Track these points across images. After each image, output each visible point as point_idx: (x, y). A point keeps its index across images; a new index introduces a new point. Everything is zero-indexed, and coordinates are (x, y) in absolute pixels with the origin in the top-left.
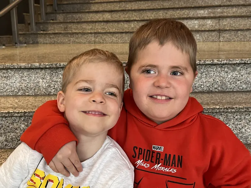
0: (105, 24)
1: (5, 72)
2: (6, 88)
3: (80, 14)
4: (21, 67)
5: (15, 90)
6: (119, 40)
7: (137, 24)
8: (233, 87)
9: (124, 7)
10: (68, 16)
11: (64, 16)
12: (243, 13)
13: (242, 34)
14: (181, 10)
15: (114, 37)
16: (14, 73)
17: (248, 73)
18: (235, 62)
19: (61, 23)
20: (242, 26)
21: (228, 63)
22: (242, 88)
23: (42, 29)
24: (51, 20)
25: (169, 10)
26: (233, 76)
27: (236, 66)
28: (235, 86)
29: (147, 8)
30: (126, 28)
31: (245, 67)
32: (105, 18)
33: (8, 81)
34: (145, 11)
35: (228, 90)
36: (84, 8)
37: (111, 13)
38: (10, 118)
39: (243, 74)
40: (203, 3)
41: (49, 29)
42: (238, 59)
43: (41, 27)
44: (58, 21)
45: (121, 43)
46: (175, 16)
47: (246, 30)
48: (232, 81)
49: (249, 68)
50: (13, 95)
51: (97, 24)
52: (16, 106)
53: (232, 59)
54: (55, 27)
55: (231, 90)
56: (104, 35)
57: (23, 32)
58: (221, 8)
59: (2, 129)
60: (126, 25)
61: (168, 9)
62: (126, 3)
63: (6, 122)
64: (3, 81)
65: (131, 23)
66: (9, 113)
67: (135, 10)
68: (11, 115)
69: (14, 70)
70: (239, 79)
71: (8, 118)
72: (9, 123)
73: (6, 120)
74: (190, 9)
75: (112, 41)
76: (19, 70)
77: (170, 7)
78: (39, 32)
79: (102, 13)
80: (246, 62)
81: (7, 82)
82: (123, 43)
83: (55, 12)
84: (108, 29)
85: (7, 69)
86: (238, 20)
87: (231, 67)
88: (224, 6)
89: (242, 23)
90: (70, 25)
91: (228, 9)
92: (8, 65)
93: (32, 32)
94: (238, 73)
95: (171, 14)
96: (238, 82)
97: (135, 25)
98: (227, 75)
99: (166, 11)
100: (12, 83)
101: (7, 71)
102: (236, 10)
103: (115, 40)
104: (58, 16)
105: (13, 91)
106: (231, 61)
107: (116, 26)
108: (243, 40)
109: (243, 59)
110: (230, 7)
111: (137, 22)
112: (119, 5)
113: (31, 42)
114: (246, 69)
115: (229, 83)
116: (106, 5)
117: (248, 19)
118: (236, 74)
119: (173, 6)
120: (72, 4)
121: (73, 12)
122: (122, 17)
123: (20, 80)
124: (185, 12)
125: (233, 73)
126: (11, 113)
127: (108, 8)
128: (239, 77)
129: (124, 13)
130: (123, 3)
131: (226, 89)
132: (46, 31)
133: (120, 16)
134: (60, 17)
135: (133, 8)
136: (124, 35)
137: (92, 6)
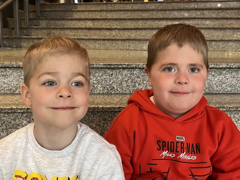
0: (87, 31)
1: (3, 70)
2: (4, 87)
3: (63, 21)
4: (19, 66)
5: (12, 88)
6: (102, 47)
7: (118, 32)
8: (219, 90)
9: (105, 16)
10: (51, 22)
11: (47, 22)
12: (216, 25)
13: (216, 45)
14: (159, 21)
15: (97, 44)
16: (12, 72)
17: (233, 77)
18: (222, 67)
19: (44, 28)
20: (215, 37)
21: (215, 67)
22: (227, 90)
23: (25, 34)
24: (34, 25)
25: (148, 21)
26: (219, 80)
27: (222, 70)
28: (221, 88)
29: (127, 18)
30: (108, 35)
31: (230, 71)
32: (88, 26)
33: (6, 79)
34: (125, 21)
35: (214, 92)
36: (66, 16)
37: (92, 22)
38: (12, 114)
39: (228, 78)
40: (179, 15)
41: (33, 34)
42: (224, 64)
43: (25, 32)
44: (41, 27)
45: (103, 49)
46: (154, 26)
47: (219, 40)
48: (219, 84)
49: (233, 72)
50: (10, 93)
51: (80, 31)
52: (17, 103)
53: (219, 64)
54: (39, 32)
55: (217, 93)
56: (87, 42)
57: (6, 36)
58: (196, 20)
59: (4, 124)
60: (107, 33)
61: (147, 19)
62: (107, 12)
63: (8, 118)
64: (1, 79)
65: (112, 31)
66: (12, 109)
67: (116, 19)
68: (14, 111)
69: (13, 69)
70: (225, 82)
71: (10, 114)
72: (11, 119)
73: (9, 116)
74: (168, 20)
75: (95, 48)
76: (18, 69)
77: (149, 18)
78: (23, 37)
79: (84, 20)
80: (231, 67)
81: (5, 81)
82: (105, 49)
83: (38, 18)
84: (91, 36)
85: (5, 68)
86: (211, 31)
87: (217, 71)
88: (199, 18)
89: (215, 35)
90: (53, 31)
91: (202, 22)
92: (7, 64)
93: (16, 36)
94: (223, 77)
95: (150, 24)
96: (223, 85)
97: (116, 33)
98: (214, 78)
99: (145, 21)
100: (10, 81)
101: (5, 70)
102: (210, 23)
103: (98, 46)
104: (41, 22)
105: (11, 89)
106: (218, 65)
107: (98, 33)
108: (217, 50)
109: (229, 64)
110: (204, 20)
111: (118, 31)
112: (100, 14)
113: (15, 46)
114: (231, 73)
115: (215, 86)
116: (88, 14)
117: (220, 31)
118: (222, 78)
119: (151, 17)
120: (55, 11)
121: (56, 19)
122: (103, 25)
123: (18, 79)
124: (163, 23)
125: (220, 76)
126: (14, 109)
127: (90, 16)
128: (224, 80)
129: (105, 22)
130: (104, 12)
131: (213, 91)
132: (30, 36)
133: (102, 24)
134: (43, 24)
135: (114, 18)
136: (106, 42)
137: (74, 14)
